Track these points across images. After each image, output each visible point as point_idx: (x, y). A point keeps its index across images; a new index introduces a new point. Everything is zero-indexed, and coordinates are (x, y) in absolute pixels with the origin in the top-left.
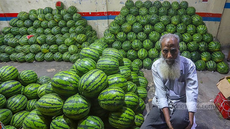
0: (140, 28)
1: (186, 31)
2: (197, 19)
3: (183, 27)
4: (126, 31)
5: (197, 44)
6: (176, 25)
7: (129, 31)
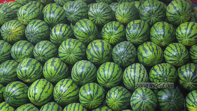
0: (40, 31)
1: (147, 38)
2: (175, 8)
3: (138, 27)
4: (10, 38)
5: (170, 71)
6: (125, 25)
7: (18, 38)
